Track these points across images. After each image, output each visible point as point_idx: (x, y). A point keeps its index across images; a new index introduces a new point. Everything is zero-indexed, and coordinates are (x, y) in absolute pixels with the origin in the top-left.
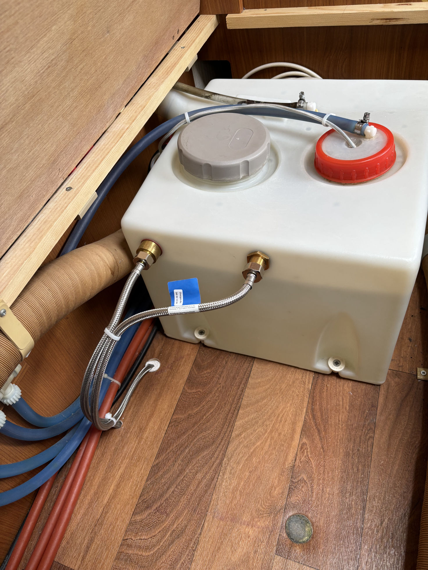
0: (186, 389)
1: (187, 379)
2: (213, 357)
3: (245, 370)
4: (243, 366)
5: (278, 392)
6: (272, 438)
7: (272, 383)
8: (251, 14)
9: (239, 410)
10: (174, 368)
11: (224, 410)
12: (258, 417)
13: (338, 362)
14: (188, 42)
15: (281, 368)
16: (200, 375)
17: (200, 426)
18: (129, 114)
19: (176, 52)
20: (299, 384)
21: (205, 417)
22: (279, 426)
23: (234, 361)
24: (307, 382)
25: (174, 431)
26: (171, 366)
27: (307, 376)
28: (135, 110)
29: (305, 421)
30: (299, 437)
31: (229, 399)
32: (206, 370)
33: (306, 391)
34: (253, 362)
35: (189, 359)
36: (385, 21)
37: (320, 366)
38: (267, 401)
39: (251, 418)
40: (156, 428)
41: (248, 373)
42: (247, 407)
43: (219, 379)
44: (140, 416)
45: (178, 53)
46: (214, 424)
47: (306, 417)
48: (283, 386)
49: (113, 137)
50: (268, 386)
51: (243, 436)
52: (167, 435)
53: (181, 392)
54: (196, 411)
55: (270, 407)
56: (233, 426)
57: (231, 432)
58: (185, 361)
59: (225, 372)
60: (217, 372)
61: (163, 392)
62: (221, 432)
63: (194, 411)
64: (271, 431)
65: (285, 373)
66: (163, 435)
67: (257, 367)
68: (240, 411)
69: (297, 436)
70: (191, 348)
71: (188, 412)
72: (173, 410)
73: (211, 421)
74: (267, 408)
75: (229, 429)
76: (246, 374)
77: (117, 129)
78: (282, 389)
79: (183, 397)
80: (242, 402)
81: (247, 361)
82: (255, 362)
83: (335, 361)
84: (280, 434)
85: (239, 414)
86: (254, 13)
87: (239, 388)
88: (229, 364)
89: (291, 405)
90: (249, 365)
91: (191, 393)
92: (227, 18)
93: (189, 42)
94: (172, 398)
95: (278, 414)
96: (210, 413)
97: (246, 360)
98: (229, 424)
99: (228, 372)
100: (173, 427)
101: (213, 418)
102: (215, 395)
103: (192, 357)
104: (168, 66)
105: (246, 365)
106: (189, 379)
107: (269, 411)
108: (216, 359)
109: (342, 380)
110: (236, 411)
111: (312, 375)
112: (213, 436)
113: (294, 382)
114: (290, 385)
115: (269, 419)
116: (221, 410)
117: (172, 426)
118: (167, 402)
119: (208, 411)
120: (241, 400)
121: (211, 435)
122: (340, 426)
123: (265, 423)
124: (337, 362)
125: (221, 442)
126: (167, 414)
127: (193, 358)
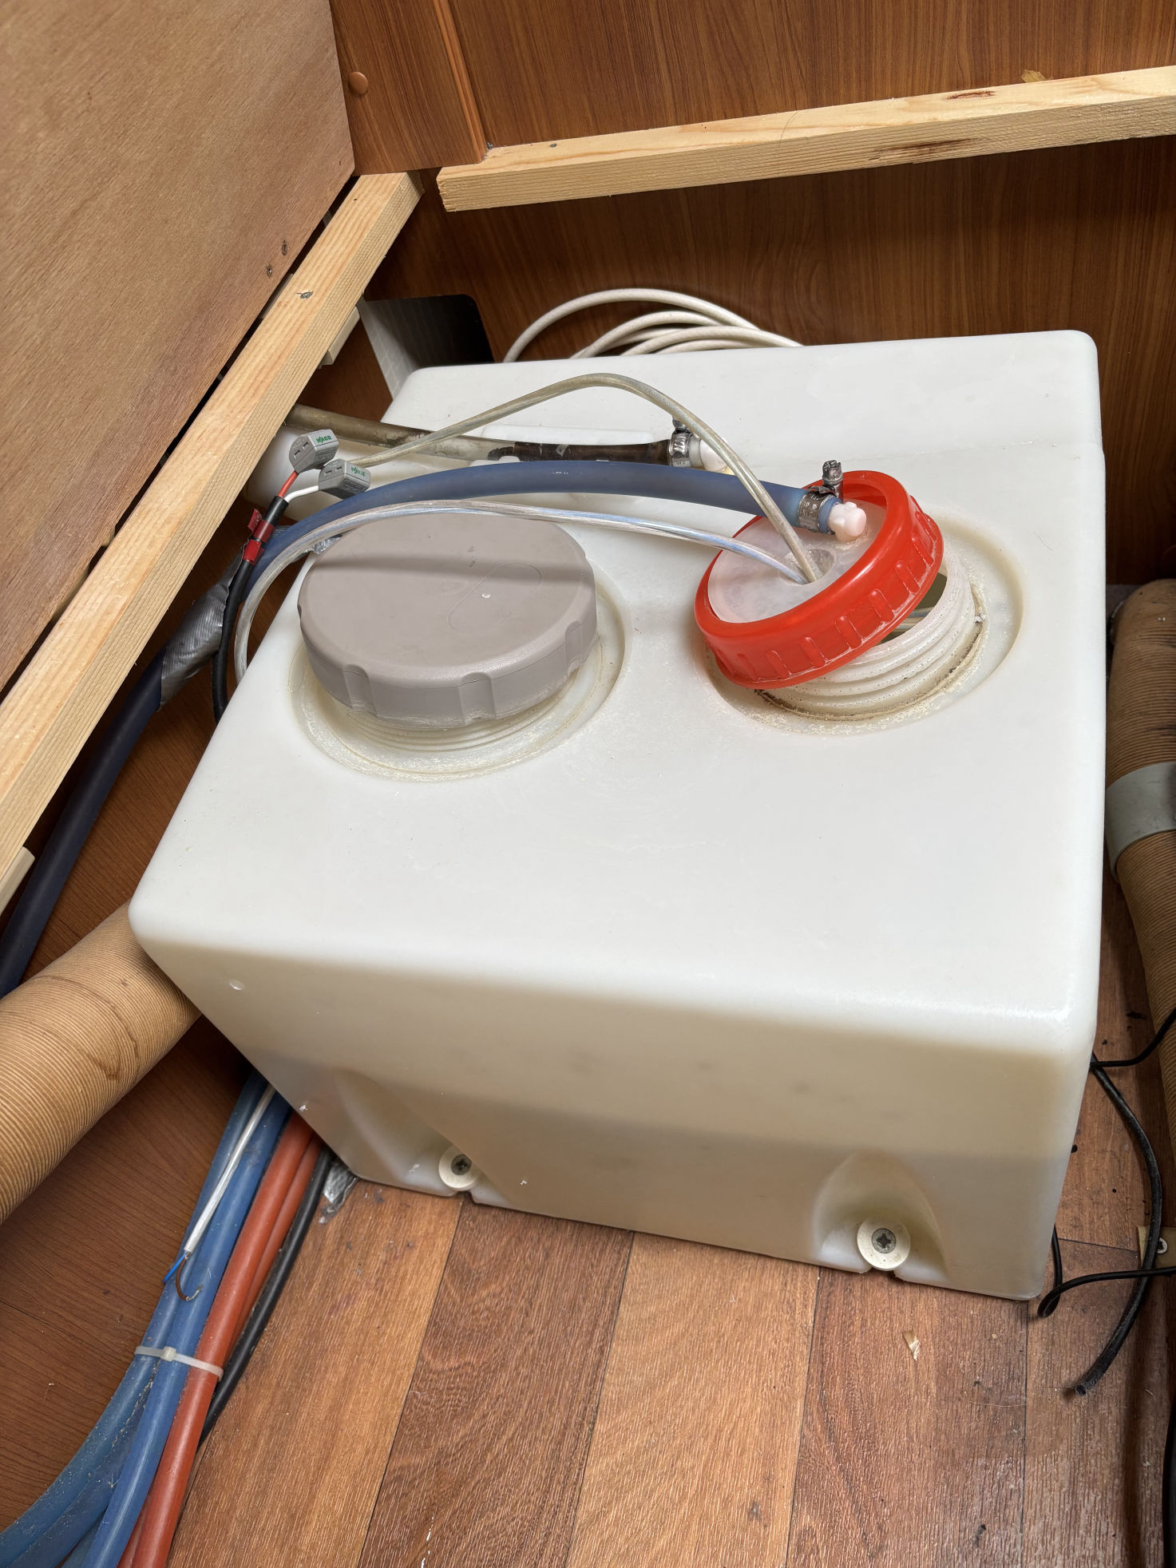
0: (428, 1357)
1: (429, 1322)
2: (505, 1239)
3: (607, 1276)
4: (599, 1261)
5: (713, 1345)
6: (705, 1517)
7: (691, 1315)
8: (510, 165)
9: (594, 1424)
10: (387, 1287)
11: (550, 1426)
12: (656, 1445)
13: (889, 1237)
14: (321, 275)
15: (716, 1261)
16: (470, 1306)
17: (475, 1492)
18: (131, 554)
19: (285, 312)
20: (775, 1313)
21: (489, 1458)
22: (723, 1471)
23: (570, 1247)
24: (798, 1302)
25: (397, 1517)
26: (378, 1280)
27: (800, 1279)
28: (151, 536)
29: (804, 1449)
30: (790, 1508)
31: (563, 1386)
32: (486, 1285)
33: (797, 1335)
34: (631, 1247)
35: (431, 1252)
36: (916, 151)
37: (833, 1252)
38: (679, 1383)
39: (632, 1448)
40: (339, 1508)
41: (615, 1288)
42: (618, 1411)
43: (527, 1314)
44: (288, 1471)
45: (290, 316)
46: (521, 1479)
47: (806, 1432)
48: (728, 1324)
49: (74, 648)
50: (679, 1328)
51: (611, 1516)
52: (374, 1532)
53: (412, 1370)
54: (462, 1438)
55: (690, 1404)
56: (578, 1486)
57: (575, 1504)
58: (421, 1259)
59: (545, 1289)
60: (520, 1289)
61: (357, 1375)
62: (542, 1508)
63: (456, 1439)
64: (701, 1492)
65: (730, 1277)
66: (363, 1532)
67: (641, 1262)
68: (600, 1427)
69: (782, 1506)
70: (437, 1210)
71: (436, 1440)
72: (389, 1439)
73: (509, 1470)
74: (682, 1407)
75: (568, 1494)
76: (612, 1290)
77: (91, 614)
78: (723, 1335)
79: (419, 1390)
80: (603, 1393)
81: (610, 1245)
82: (635, 1247)
83: (879, 1235)
84: (727, 1502)
85: (596, 1435)
86: (518, 159)
87: (590, 1343)
88: (557, 1260)
89: (755, 1390)
90: (619, 1259)
91: (443, 1371)
92: (441, 182)
93: (324, 276)
94: (386, 1395)
95: (717, 1426)
96: (505, 1438)
97: (609, 1238)
98: (567, 1477)
99: (555, 1289)
100: (393, 1501)
101: (516, 1459)
102: (518, 1374)
103: (440, 1242)
104: (258, 364)
105: (608, 1259)
106: (433, 1322)
107: (687, 1417)
108: (516, 1245)
109: (908, 1289)
110: (587, 1428)
111: (813, 1276)
112: (517, 1524)
113: (758, 1308)
114: (749, 1319)
115: (689, 1448)
116: (538, 1427)
117: (389, 1497)
118: (369, 1412)
119: (498, 1435)
120: (598, 1384)
121: (513, 1523)
122: (915, 1458)
123: (679, 1463)
124: (884, 1235)
125: (545, 1544)
126: (370, 1454)
127: (442, 1245)
